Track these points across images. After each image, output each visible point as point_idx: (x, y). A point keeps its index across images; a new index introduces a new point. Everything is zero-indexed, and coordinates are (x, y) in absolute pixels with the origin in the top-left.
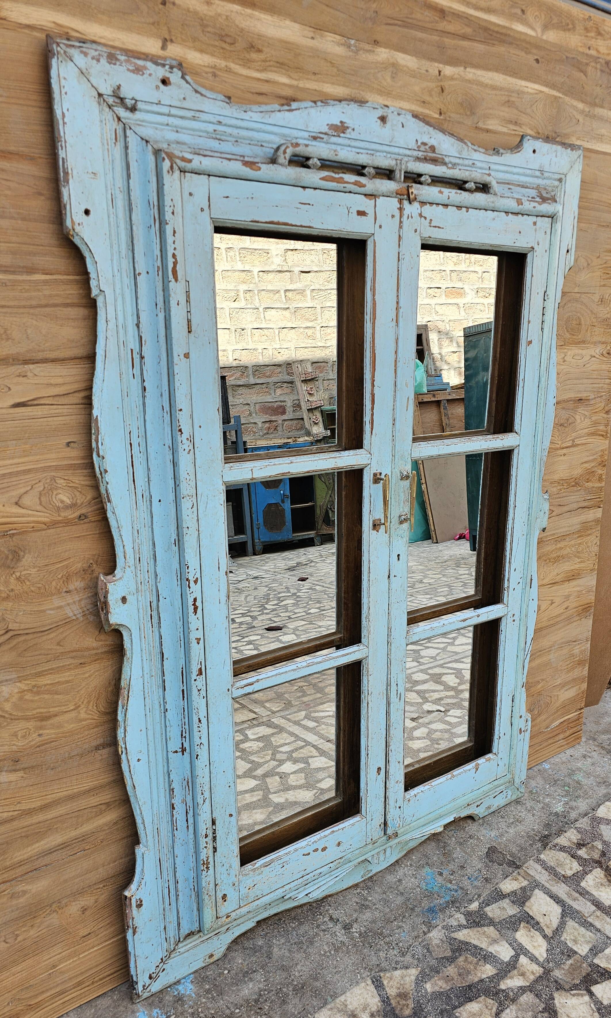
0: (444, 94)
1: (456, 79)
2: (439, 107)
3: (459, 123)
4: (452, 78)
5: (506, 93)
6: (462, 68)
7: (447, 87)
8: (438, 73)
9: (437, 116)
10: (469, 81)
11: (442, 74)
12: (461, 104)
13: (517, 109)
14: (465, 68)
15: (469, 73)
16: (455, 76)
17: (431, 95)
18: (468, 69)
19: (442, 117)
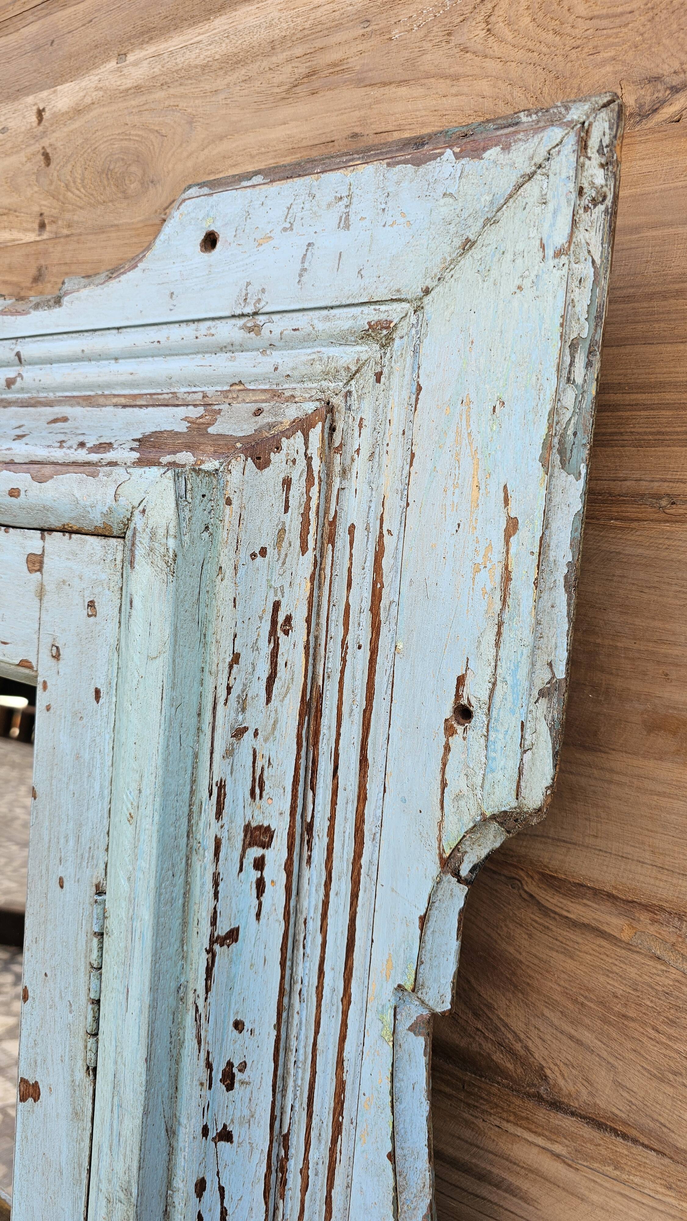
0: (52, 166)
1: (89, 107)
2: (36, 209)
3: (101, 230)
4: (78, 111)
5: (299, 51)
6: (112, 64)
7: (59, 144)
8: (34, 119)
9: (32, 237)
10: (138, 89)
11: (46, 115)
12: (106, 172)
13: (361, 82)
14: (122, 56)
15: (136, 64)
16: (88, 100)
17: (16, 189)
18: (131, 58)
19: (45, 236)
